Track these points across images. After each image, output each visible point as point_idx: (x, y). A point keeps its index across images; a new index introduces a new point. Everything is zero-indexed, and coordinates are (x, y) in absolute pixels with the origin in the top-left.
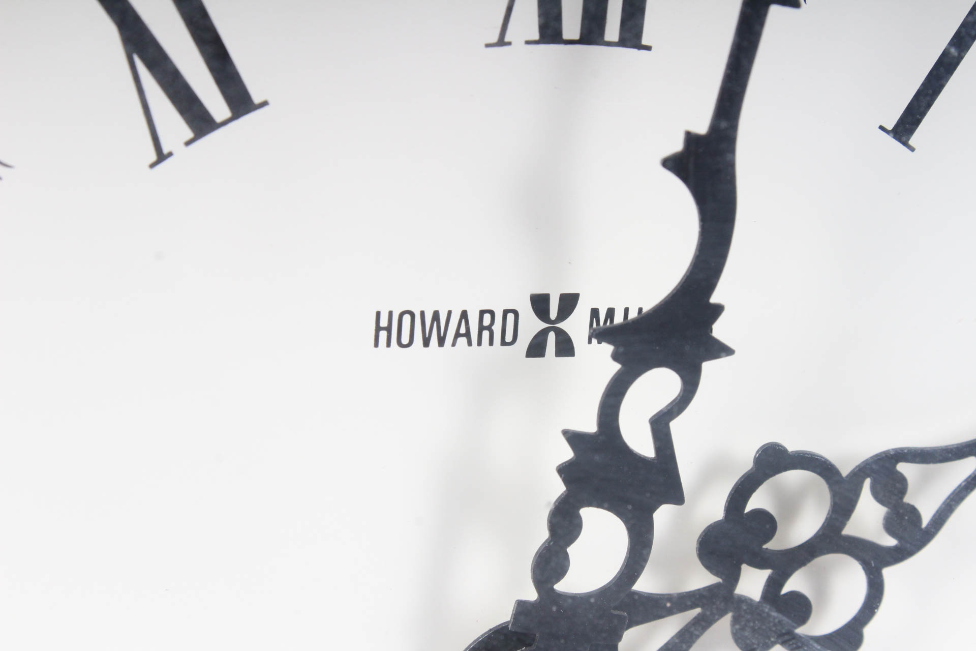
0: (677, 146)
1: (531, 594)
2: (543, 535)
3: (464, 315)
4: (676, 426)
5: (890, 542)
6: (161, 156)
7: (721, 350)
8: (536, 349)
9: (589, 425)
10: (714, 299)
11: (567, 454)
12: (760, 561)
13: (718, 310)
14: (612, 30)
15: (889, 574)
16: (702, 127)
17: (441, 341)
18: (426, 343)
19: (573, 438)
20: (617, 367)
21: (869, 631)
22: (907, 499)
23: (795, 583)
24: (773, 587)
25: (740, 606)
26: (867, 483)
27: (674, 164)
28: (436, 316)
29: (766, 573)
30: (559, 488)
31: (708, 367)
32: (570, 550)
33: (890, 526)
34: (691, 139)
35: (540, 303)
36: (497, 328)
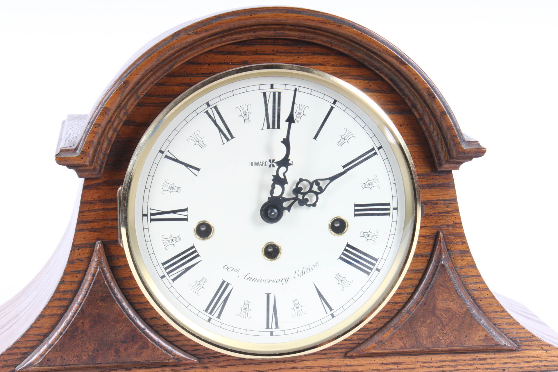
0: (282, 140)
1: (270, 196)
2: (271, 188)
3: (261, 162)
4: (286, 174)
5: (319, 191)
6: (224, 144)
7: (290, 164)
8: (270, 166)
9: (275, 174)
10: (289, 158)
11: (273, 178)
12: (301, 193)
13: (290, 159)
14: (276, 127)
15: (319, 195)
16: (285, 138)
17: (258, 165)
18: (256, 166)
19: (273, 176)
20: (278, 167)
21: (317, 203)
22: (320, 185)
23: (306, 197)
24: (303, 197)
25: (299, 199)
26: (314, 183)
27: (282, 142)
28: (257, 162)
29: (302, 195)
30: (272, 182)
31: (289, 167)
32: (274, 190)
33: (318, 189)
34: (284, 139)
35: (270, 161)
36: (265, 164)
